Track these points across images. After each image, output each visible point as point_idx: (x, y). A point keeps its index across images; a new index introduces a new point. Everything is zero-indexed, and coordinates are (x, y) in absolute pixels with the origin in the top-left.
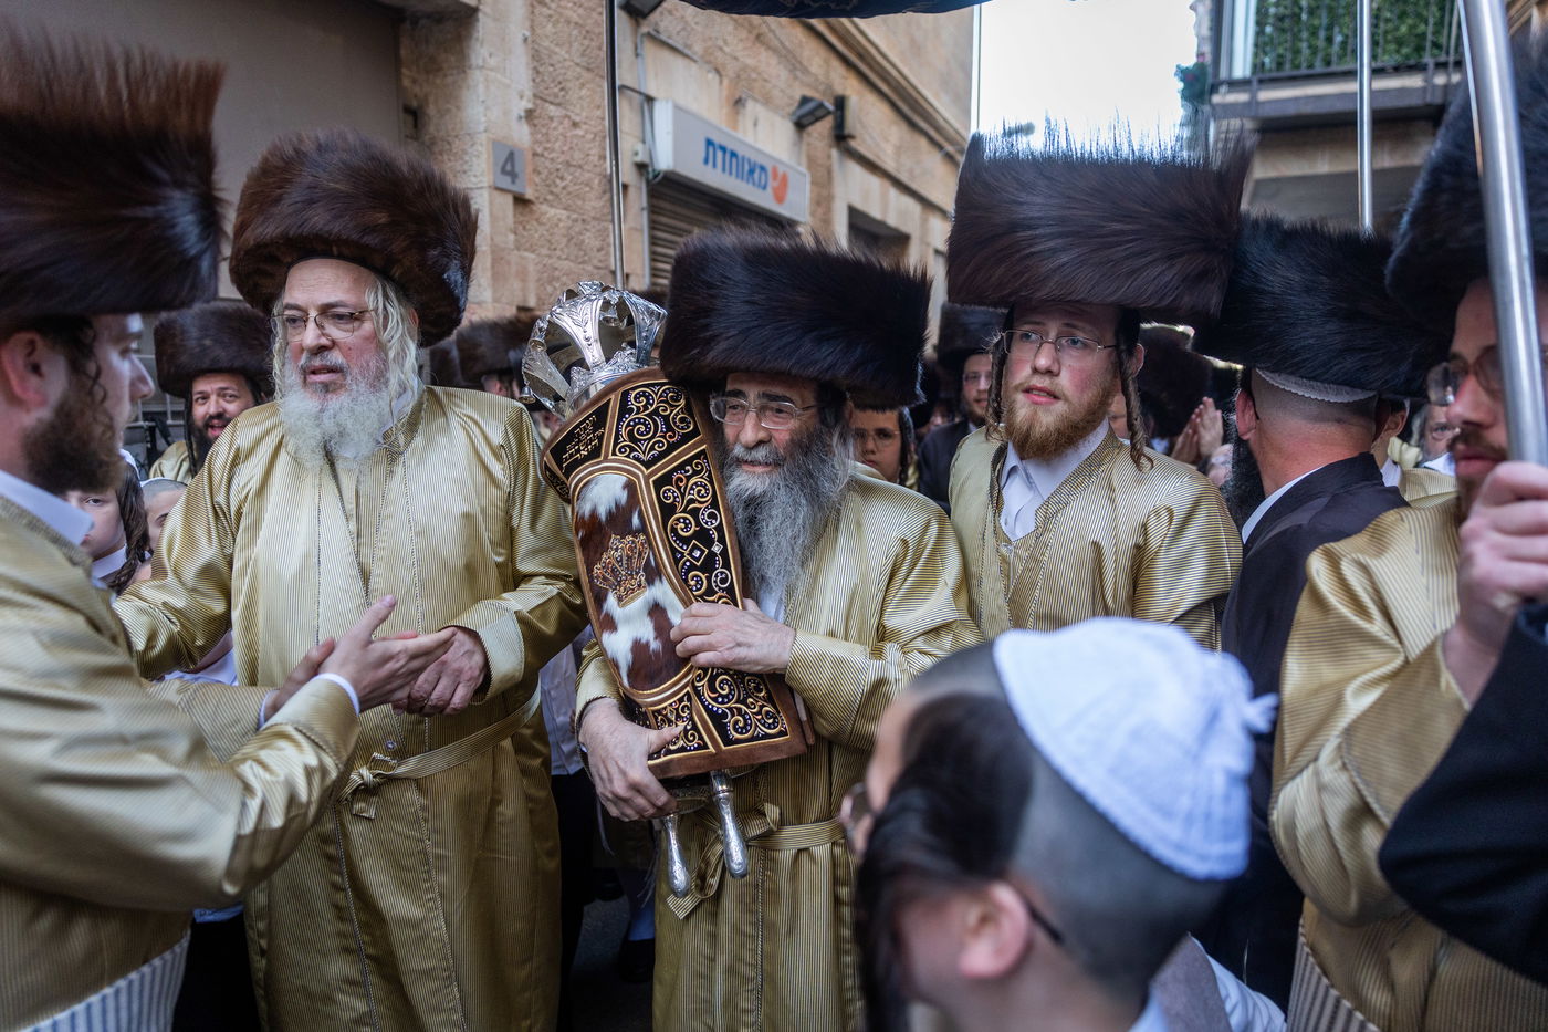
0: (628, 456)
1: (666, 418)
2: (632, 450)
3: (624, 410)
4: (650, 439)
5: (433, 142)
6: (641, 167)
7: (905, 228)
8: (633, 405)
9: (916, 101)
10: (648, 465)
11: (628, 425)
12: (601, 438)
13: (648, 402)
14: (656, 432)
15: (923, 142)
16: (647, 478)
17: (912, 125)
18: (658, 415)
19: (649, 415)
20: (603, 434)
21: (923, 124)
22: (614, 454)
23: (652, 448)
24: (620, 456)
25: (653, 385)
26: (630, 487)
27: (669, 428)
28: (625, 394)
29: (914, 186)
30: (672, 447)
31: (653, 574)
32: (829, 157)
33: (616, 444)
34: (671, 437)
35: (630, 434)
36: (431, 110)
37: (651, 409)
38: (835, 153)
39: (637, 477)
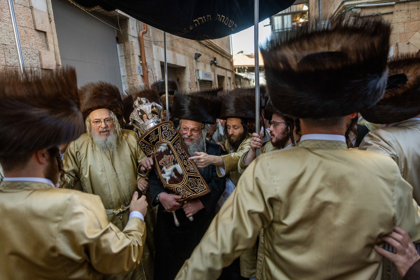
0: (165, 139)
1: (171, 131)
2: (166, 138)
3: (162, 130)
4: (169, 136)
5: (180, 83)
6: (198, 80)
7: (224, 75)
8: (164, 129)
9: (223, 52)
10: (170, 141)
11: (164, 133)
12: (158, 136)
13: (166, 128)
14: (170, 134)
15: (225, 58)
16: (171, 143)
17: (223, 56)
18: (169, 131)
19: (167, 131)
20: (158, 135)
21: (224, 56)
22: (162, 139)
23: (170, 138)
24: (164, 140)
25: (166, 124)
26: (168, 146)
27: (172, 133)
28: (161, 127)
29: (224, 67)
30: (174, 137)
31: (175, 162)
32: (214, 68)
33: (162, 138)
34: (173, 135)
35: (164, 135)
36: (180, 79)
37: (167, 129)
38: (215, 67)
39: (169, 143)
